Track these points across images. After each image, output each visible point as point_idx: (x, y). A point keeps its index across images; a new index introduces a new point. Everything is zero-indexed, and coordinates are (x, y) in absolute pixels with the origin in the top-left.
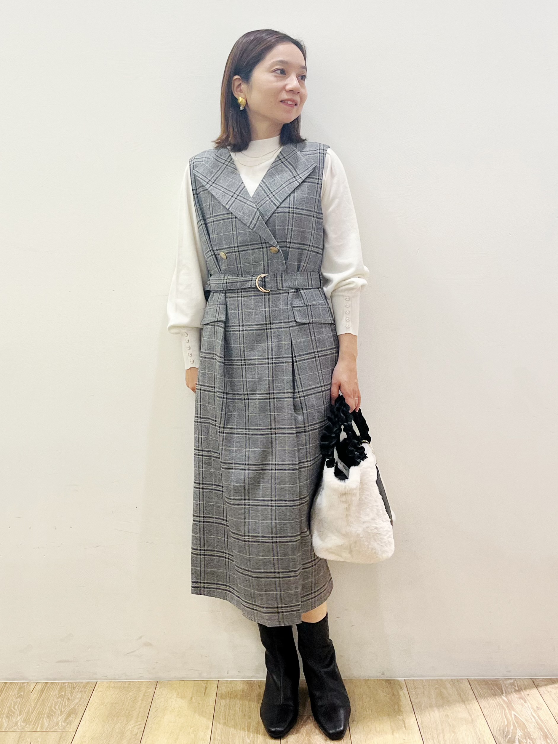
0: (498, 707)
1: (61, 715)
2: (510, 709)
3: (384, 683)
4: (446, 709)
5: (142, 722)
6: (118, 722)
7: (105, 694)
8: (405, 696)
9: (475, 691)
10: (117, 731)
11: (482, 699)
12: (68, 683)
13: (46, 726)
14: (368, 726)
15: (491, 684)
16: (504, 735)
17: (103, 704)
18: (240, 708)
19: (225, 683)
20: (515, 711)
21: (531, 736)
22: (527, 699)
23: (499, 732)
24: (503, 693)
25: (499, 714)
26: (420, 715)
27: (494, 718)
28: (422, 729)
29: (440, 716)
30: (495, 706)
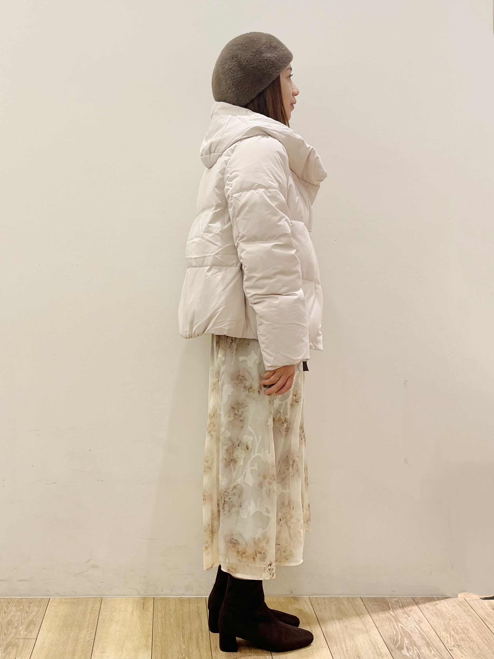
0: (387, 619)
2: (396, 622)
3: (293, 600)
4: (345, 621)
5: (93, 631)
6: (72, 631)
7: (57, 608)
8: (311, 611)
9: (368, 607)
10: (72, 639)
11: (374, 614)
12: (25, 598)
15: (380, 601)
16: (394, 642)
17: (57, 617)
18: (174, 620)
19: (159, 600)
20: (401, 624)
21: (416, 643)
22: (410, 614)
23: (390, 641)
24: (390, 608)
25: (388, 626)
26: (324, 626)
27: (384, 629)
28: (327, 638)
29: (340, 627)
30: (384, 619)
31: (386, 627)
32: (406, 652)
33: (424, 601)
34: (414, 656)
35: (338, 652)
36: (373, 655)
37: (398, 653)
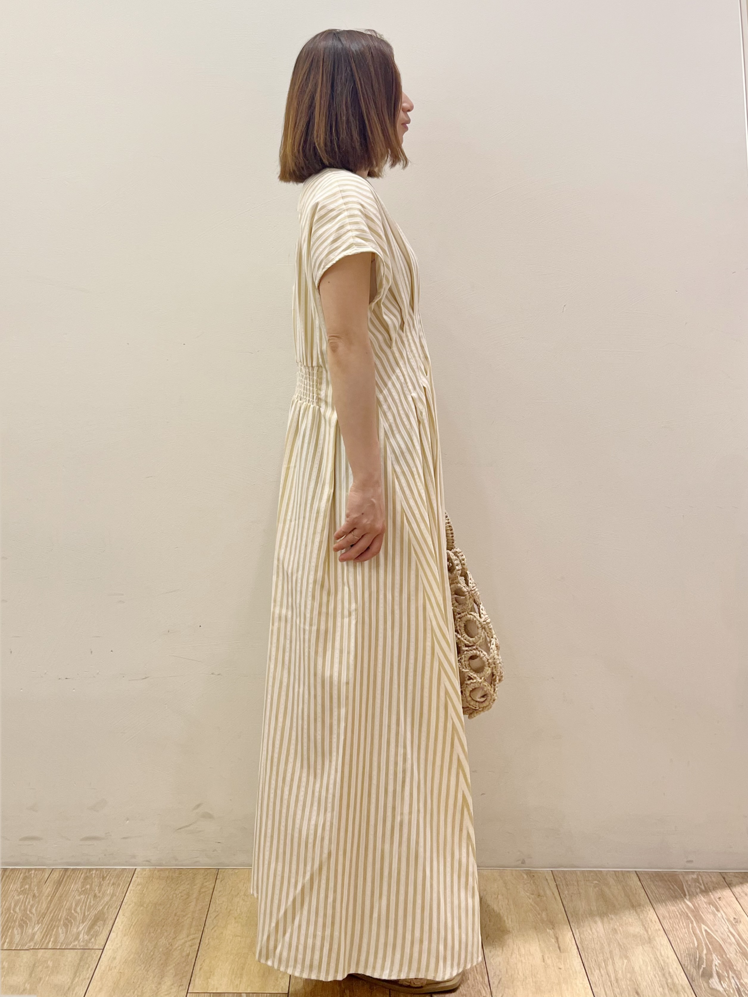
0: (682, 917)
1: (83, 922)
2: (698, 922)
3: (525, 876)
4: (612, 919)
5: (197, 935)
6: (164, 935)
7: (146, 890)
8: (555, 898)
10: (161, 950)
11: (659, 904)
12: (97, 869)
13: (61, 941)
14: (509, 946)
15: (669, 881)
16: (696, 963)
17: (142, 906)
20: (706, 925)
21: (733, 965)
22: (720, 906)
23: (688, 959)
24: (685, 892)
25: (684, 928)
26: (578, 929)
27: (678, 936)
28: (583, 952)
29: (604, 930)
30: (677, 915)
31: (681, 932)
32: (717, 983)
33: (743, 881)
34: (732, 991)
35: (602, 981)
36: (661, 989)
37: (703, 984)
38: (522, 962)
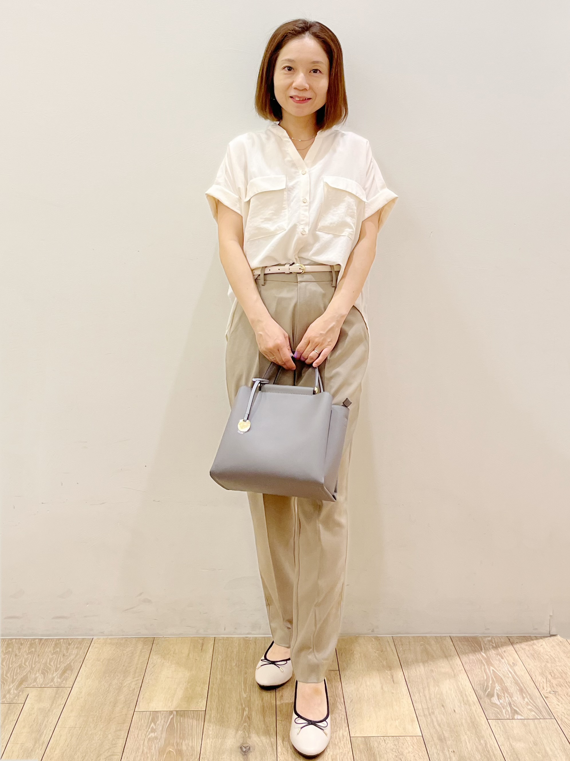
0: (478, 662)
1: (56, 671)
2: (488, 665)
3: (374, 640)
4: (431, 664)
5: (140, 678)
6: (116, 678)
7: (101, 650)
8: (393, 652)
9: (457, 647)
10: (114, 687)
11: (464, 655)
12: (64, 639)
13: (41, 683)
14: (359, 681)
15: (472, 641)
16: (484, 689)
17: (99, 661)
18: (236, 664)
19: (221, 640)
20: (493, 667)
21: (508, 690)
22: (504, 656)
23: (479, 686)
24: (482, 649)
25: (479, 669)
26: (407, 670)
27: (474, 673)
28: (409, 684)
29: (425, 671)
30: (475, 661)
31: (476, 671)
32: (496, 700)
33: (521, 641)
34: (505, 704)
35: (420, 699)
36: (459, 703)
37: (487, 700)
38: (367, 690)
